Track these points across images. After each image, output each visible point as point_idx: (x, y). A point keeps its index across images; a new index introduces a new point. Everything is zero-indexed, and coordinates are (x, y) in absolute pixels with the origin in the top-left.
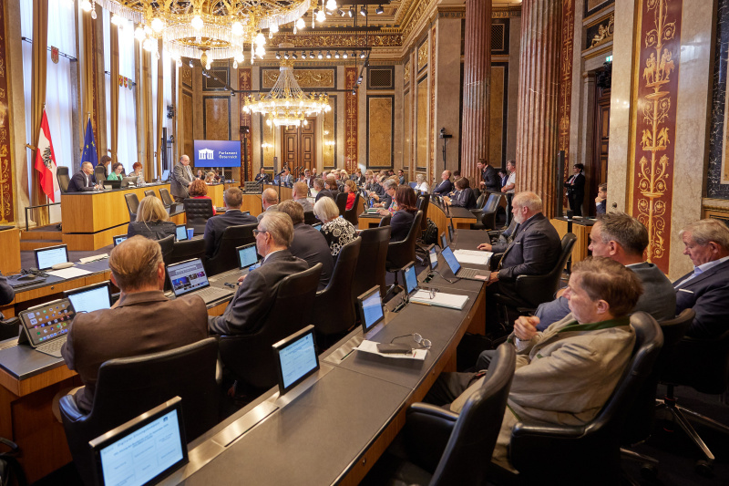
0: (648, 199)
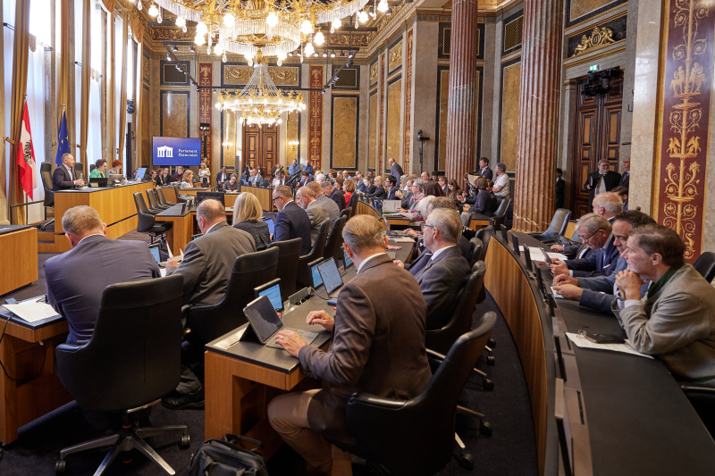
0: (676, 203)
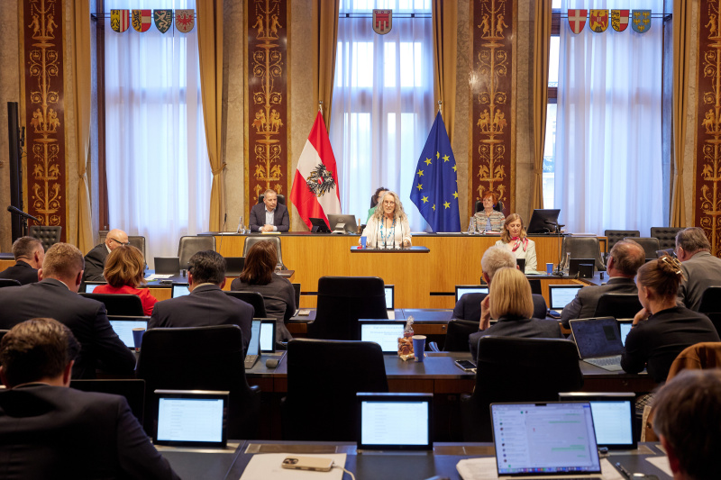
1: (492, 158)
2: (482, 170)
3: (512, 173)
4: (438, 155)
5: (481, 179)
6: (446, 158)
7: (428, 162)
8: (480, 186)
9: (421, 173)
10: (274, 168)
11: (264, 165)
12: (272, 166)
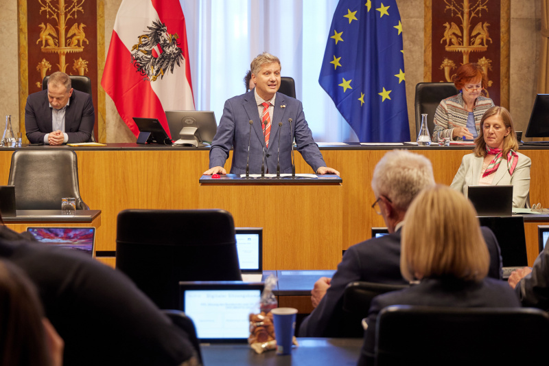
1: (466, 10)
2: (450, 32)
3: (503, 36)
4: (369, 5)
5: (448, 49)
6: (383, 10)
7: (351, 16)
8: (446, 62)
9: (338, 37)
10: (73, 30)
11: (55, 24)
12: (69, 25)
